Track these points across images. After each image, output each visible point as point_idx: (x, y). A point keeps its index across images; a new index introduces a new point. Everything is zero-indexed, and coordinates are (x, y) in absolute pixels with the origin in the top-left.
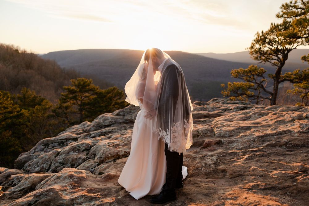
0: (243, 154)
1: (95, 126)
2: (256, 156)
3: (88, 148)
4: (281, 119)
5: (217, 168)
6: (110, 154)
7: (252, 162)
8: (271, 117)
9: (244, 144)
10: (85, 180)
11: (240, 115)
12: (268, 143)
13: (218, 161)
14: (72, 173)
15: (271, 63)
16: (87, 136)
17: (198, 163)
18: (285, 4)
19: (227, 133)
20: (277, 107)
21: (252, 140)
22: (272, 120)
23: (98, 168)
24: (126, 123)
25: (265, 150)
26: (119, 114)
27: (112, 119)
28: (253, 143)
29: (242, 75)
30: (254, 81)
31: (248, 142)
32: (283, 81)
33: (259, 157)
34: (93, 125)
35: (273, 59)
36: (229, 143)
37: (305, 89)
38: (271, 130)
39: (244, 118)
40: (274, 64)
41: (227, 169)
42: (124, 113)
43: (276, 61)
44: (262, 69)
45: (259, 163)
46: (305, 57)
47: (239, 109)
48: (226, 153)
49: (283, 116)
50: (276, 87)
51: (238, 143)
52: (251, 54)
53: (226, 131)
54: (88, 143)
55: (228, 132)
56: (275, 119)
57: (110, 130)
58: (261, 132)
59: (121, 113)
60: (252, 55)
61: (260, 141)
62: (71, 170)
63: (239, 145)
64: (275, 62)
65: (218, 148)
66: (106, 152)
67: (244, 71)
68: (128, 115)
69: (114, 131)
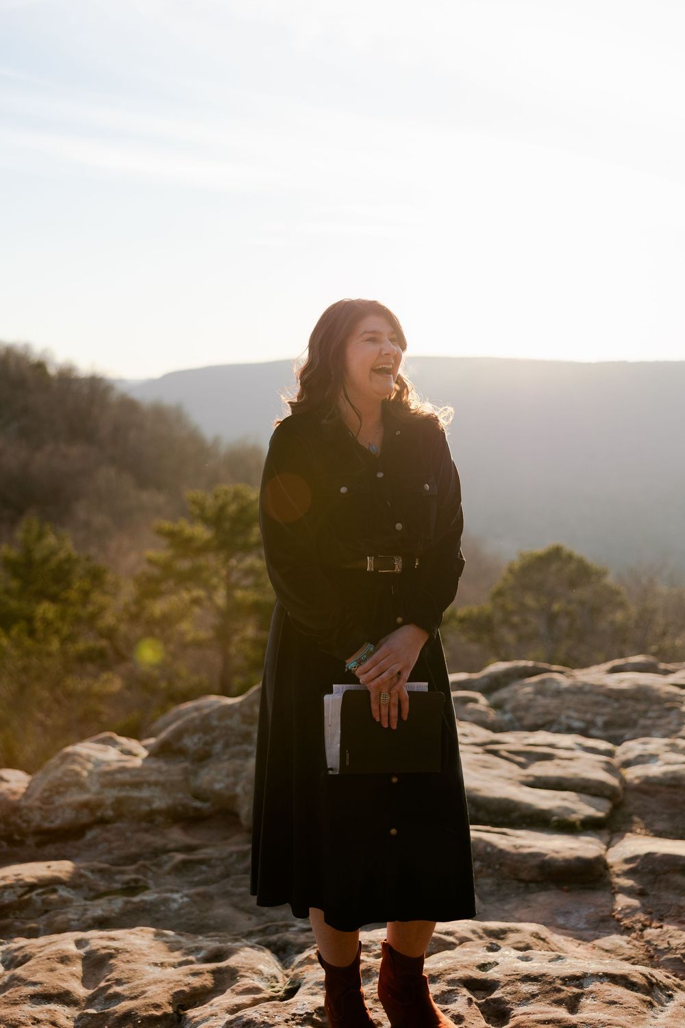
68: (226, 757)
69: (38, 900)
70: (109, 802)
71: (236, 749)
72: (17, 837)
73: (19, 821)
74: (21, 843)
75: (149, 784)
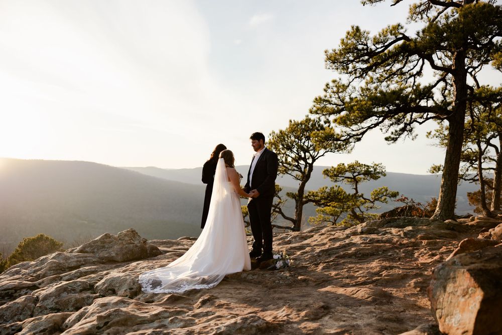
1: (54, 268)
2: (331, 265)
3: (87, 288)
5: (296, 279)
7: (329, 270)
8: (320, 237)
12: (336, 255)
15: (292, 175)
18: (318, 98)
21: (317, 255)
22: (322, 239)
24: (104, 263)
25: (336, 261)
26: (85, 251)
27: (77, 258)
32: (306, 202)
34: (49, 268)
35: (294, 170)
37: (332, 215)
40: (296, 178)
43: (299, 173)
46: (327, 170)
49: (333, 235)
50: (299, 210)
54: (83, 281)
56: (326, 238)
57: (93, 269)
59: (88, 249)
64: (296, 175)
68: (100, 252)
70: (82, 260)
71: (102, 250)
73: (62, 266)
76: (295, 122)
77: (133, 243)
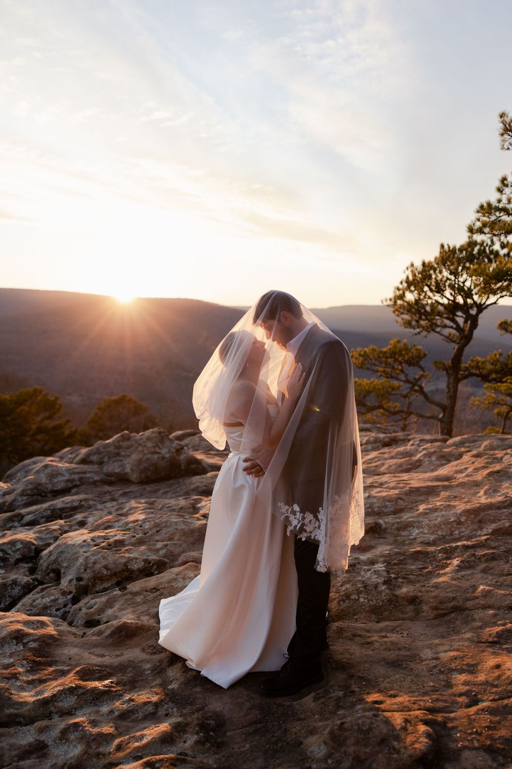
0: (445, 556)
1: (29, 492)
2: (479, 558)
3: (31, 555)
4: (498, 467)
5: (396, 593)
6: (106, 567)
7: (473, 573)
8: (473, 463)
9: (437, 531)
10: (58, 645)
11: (392, 458)
12: (494, 526)
13: (393, 576)
14: (19, 626)
15: (442, 335)
16: (13, 521)
17: (344, 582)
18: (485, 205)
19: (387, 503)
20: (476, 438)
21: (454, 521)
22: (477, 470)
23: (80, 610)
24: (110, 483)
25: (493, 544)
26: (88, 460)
27: (71, 474)
28: (459, 528)
29: (374, 362)
30: (402, 377)
31: (444, 524)
33: (486, 561)
34: (23, 491)
35: (445, 326)
36: (400, 528)
38: (485, 493)
39: (405, 467)
40: (449, 339)
41: (420, 594)
42: (100, 456)
43: (453, 331)
44: (420, 349)
45: (490, 577)
46: (505, 323)
47: (379, 444)
48: (404, 555)
49: (500, 460)
50: (452, 390)
51: (421, 527)
52: (397, 313)
53: (384, 499)
54: (28, 539)
55: (390, 502)
56: (484, 468)
57: (76, 504)
58: (466, 500)
59: (94, 458)
60: (398, 315)
61: (473, 523)
62: (13, 619)
63: (425, 534)
64: (450, 334)
65: (376, 541)
66: (94, 563)
67: (381, 352)
68: (111, 462)
69: (86, 504)
70: (77, 479)
71: (114, 459)
72: (43, 494)
73: (43, 488)
74: (46, 496)
75: (89, 472)
76: (449, 247)
77: (158, 453)
